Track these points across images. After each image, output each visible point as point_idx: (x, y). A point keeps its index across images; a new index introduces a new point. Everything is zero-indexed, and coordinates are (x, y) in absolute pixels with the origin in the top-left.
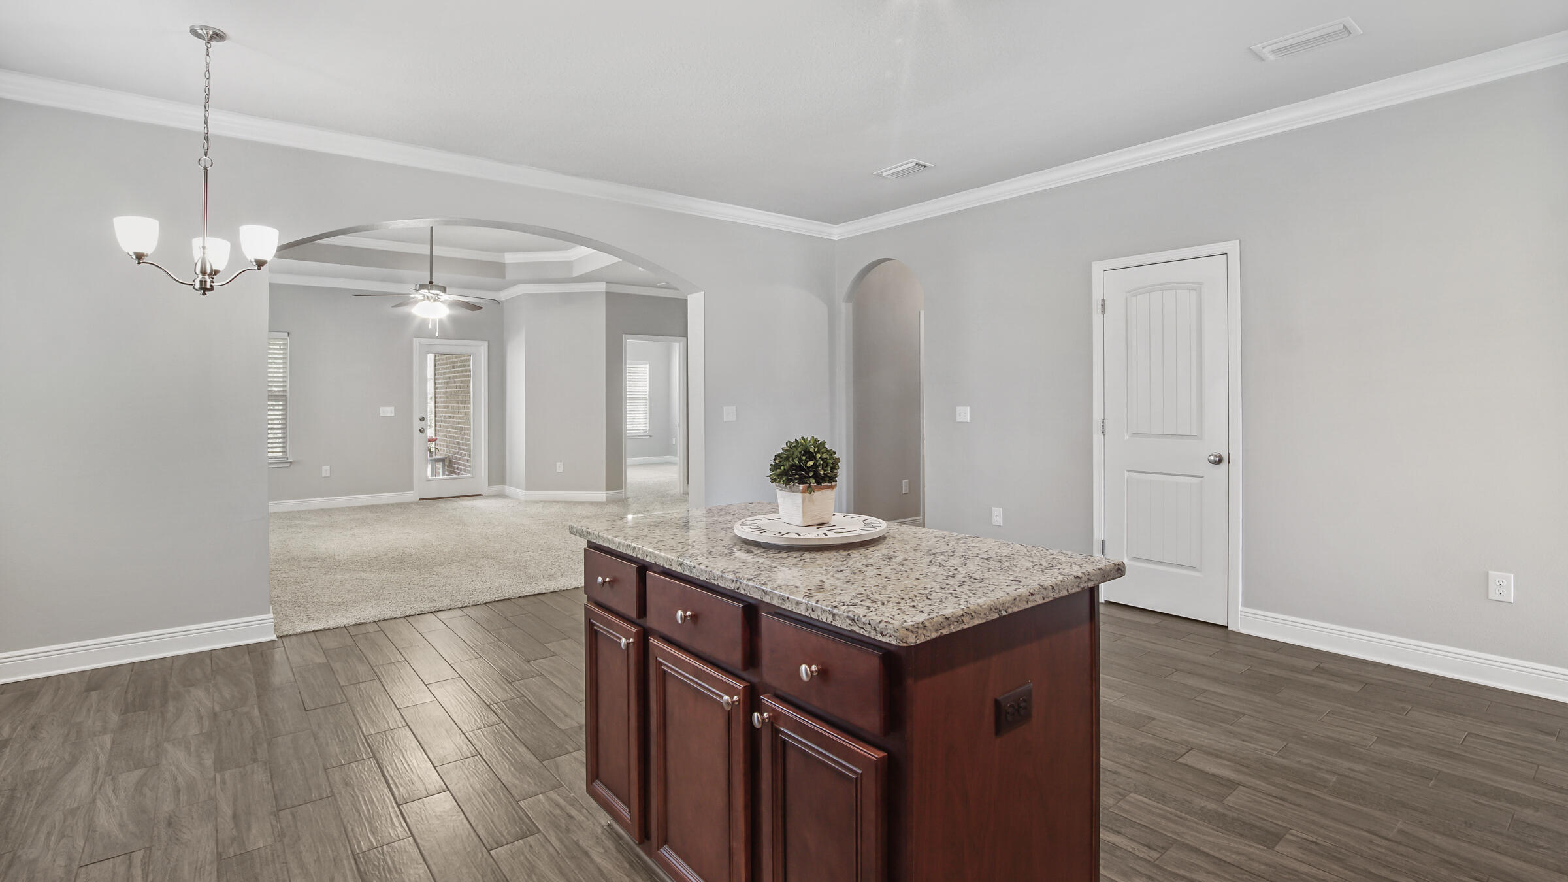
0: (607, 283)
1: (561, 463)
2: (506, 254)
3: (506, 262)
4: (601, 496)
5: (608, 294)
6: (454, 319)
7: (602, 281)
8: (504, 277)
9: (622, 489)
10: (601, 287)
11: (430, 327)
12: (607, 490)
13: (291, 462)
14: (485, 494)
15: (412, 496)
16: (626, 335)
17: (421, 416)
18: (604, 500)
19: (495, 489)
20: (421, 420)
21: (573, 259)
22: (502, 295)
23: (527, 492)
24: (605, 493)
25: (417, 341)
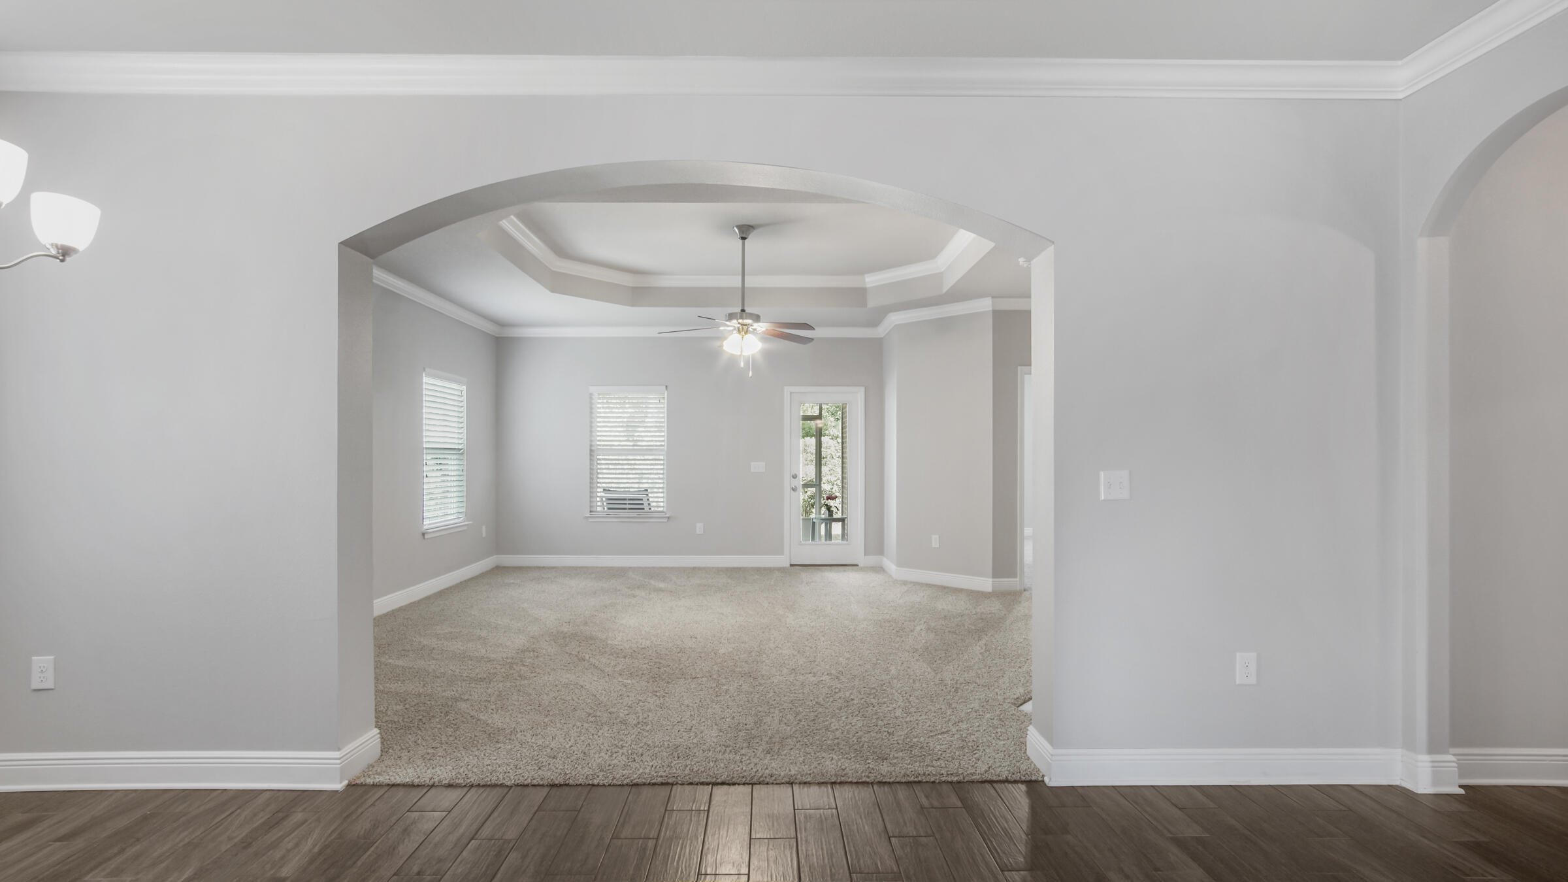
0: (993, 297)
1: (937, 536)
2: (866, 275)
3: (868, 286)
4: (985, 584)
5: (997, 315)
6: (768, 355)
7: (987, 297)
8: (864, 304)
9: (1016, 577)
10: (985, 305)
11: (742, 365)
12: (993, 577)
13: (668, 518)
14: (861, 565)
15: (782, 561)
16: (1023, 367)
17: (793, 473)
18: (989, 589)
19: (872, 560)
20: (793, 477)
21: (943, 270)
22: (880, 331)
23: (898, 568)
24: (991, 580)
25: (787, 390)
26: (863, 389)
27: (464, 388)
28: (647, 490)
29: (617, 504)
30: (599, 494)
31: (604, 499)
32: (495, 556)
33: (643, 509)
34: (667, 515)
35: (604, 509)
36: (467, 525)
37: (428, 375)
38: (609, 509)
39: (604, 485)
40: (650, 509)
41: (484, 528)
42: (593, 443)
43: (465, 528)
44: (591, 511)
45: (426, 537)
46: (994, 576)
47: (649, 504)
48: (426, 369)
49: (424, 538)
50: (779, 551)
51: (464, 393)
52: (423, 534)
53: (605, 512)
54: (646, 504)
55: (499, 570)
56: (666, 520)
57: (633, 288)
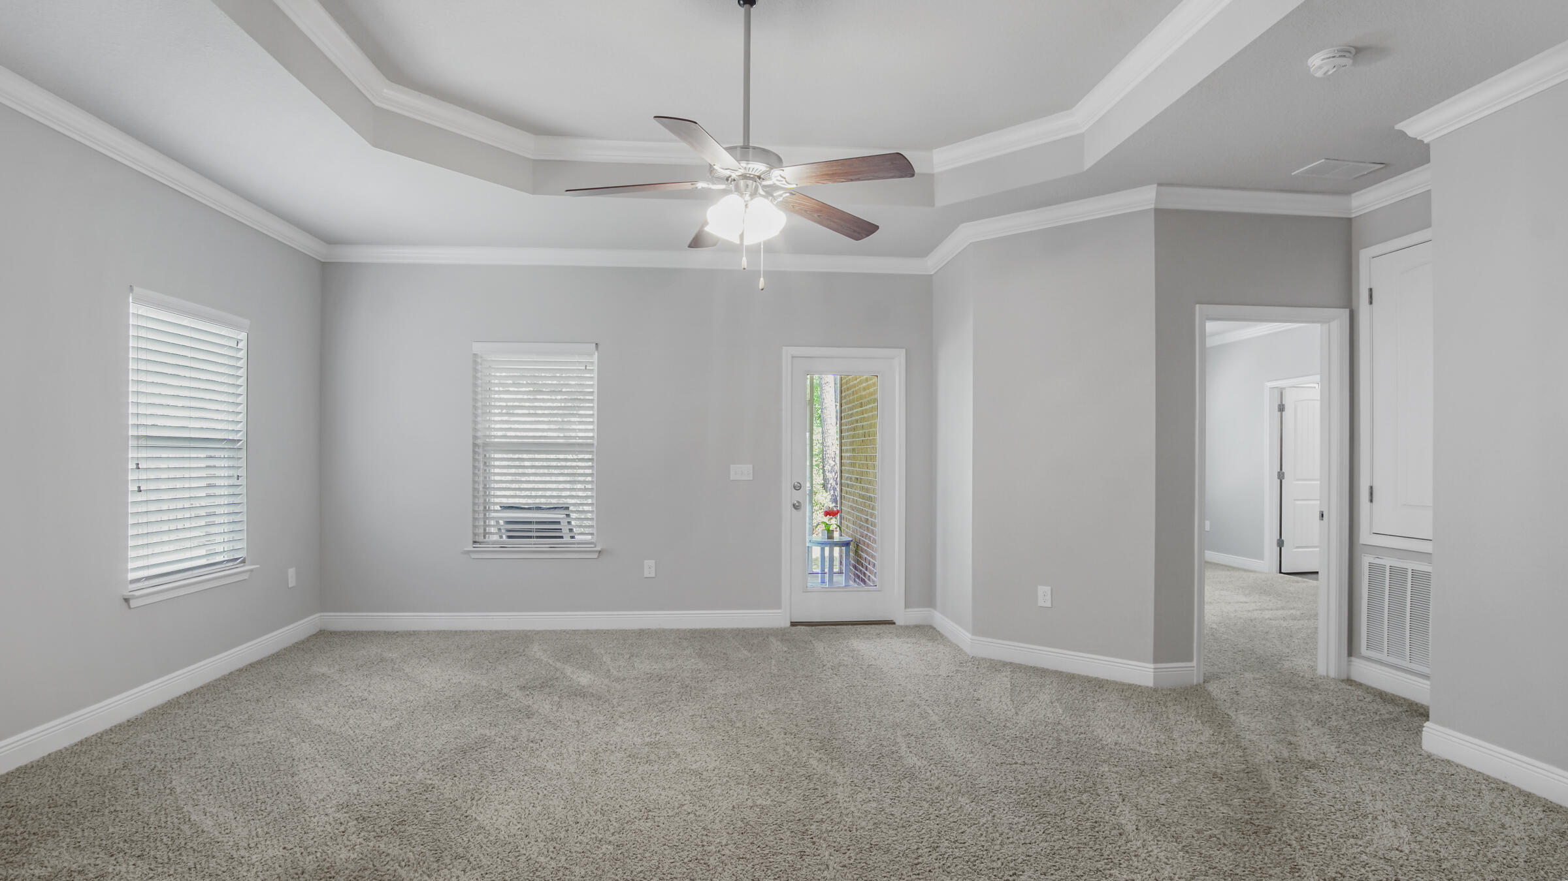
0: (1159, 185)
1: (1048, 589)
2: (936, 151)
3: (937, 170)
4: (1139, 672)
5: (1166, 218)
7: (1149, 185)
8: (930, 202)
10: (1145, 198)
12: (1156, 661)
13: (600, 552)
14: (900, 621)
15: (777, 618)
16: (1205, 307)
17: (795, 481)
18: (1150, 683)
19: (915, 616)
20: (795, 487)
21: (1083, 130)
22: (930, 264)
23: (974, 637)
24: (1152, 666)
25: (788, 352)
26: (902, 353)
27: (243, 336)
28: (567, 508)
29: (518, 531)
30: (493, 515)
31: (501, 522)
32: (317, 615)
33: (562, 537)
34: (598, 548)
35: (501, 537)
36: (251, 571)
37: (140, 300)
38: (509, 537)
39: (504, 500)
40: (572, 537)
41: (292, 572)
42: (479, 434)
43: (245, 576)
44: (475, 542)
45: (133, 604)
46: (1157, 659)
47: (571, 530)
48: (135, 288)
49: (130, 607)
50: (777, 604)
51: (243, 345)
52: (127, 600)
53: (503, 543)
54: (565, 530)
55: (324, 638)
56: (595, 556)
57: (534, 161)
